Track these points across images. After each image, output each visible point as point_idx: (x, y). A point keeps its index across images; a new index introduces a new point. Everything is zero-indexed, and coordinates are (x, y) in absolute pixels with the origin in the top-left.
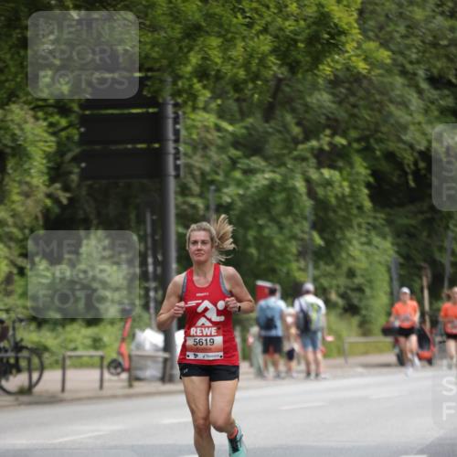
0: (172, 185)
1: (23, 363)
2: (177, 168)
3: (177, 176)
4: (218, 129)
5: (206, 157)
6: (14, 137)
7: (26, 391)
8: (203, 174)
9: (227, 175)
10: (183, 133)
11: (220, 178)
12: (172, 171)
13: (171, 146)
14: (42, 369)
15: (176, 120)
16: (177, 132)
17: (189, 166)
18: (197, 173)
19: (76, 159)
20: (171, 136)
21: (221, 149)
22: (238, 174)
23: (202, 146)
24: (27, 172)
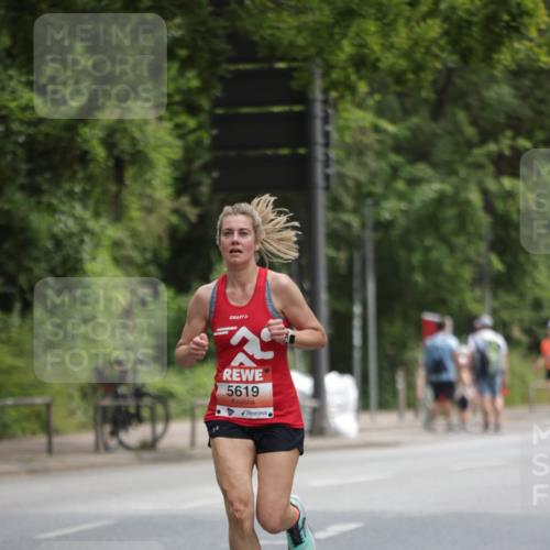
0: (321, 199)
1: (145, 413)
2: (327, 177)
3: (327, 188)
4: (377, 129)
5: (362, 165)
6: (134, 141)
7: (149, 446)
8: (359, 185)
9: (388, 186)
10: (335, 136)
11: (378, 189)
12: (320, 181)
13: (319, 152)
14: (167, 419)
15: (326, 120)
16: (326, 135)
17: (342, 177)
18: (351, 183)
19: (206, 168)
20: (319, 139)
21: (380, 155)
22: (400, 185)
23: (356, 151)
24: (148, 183)
